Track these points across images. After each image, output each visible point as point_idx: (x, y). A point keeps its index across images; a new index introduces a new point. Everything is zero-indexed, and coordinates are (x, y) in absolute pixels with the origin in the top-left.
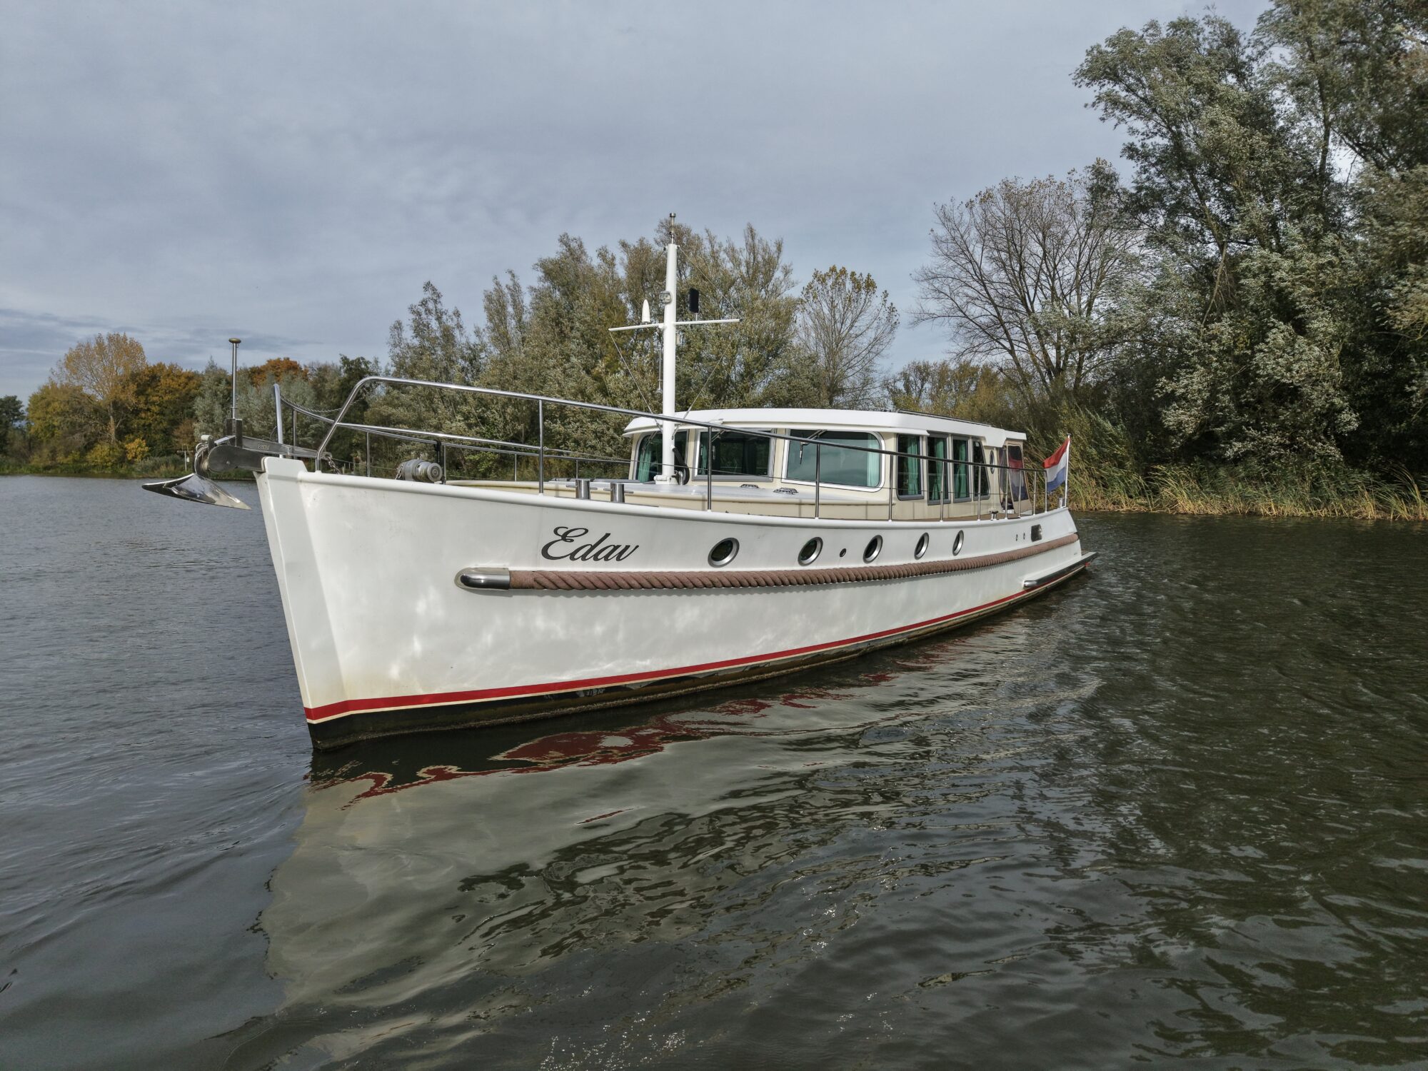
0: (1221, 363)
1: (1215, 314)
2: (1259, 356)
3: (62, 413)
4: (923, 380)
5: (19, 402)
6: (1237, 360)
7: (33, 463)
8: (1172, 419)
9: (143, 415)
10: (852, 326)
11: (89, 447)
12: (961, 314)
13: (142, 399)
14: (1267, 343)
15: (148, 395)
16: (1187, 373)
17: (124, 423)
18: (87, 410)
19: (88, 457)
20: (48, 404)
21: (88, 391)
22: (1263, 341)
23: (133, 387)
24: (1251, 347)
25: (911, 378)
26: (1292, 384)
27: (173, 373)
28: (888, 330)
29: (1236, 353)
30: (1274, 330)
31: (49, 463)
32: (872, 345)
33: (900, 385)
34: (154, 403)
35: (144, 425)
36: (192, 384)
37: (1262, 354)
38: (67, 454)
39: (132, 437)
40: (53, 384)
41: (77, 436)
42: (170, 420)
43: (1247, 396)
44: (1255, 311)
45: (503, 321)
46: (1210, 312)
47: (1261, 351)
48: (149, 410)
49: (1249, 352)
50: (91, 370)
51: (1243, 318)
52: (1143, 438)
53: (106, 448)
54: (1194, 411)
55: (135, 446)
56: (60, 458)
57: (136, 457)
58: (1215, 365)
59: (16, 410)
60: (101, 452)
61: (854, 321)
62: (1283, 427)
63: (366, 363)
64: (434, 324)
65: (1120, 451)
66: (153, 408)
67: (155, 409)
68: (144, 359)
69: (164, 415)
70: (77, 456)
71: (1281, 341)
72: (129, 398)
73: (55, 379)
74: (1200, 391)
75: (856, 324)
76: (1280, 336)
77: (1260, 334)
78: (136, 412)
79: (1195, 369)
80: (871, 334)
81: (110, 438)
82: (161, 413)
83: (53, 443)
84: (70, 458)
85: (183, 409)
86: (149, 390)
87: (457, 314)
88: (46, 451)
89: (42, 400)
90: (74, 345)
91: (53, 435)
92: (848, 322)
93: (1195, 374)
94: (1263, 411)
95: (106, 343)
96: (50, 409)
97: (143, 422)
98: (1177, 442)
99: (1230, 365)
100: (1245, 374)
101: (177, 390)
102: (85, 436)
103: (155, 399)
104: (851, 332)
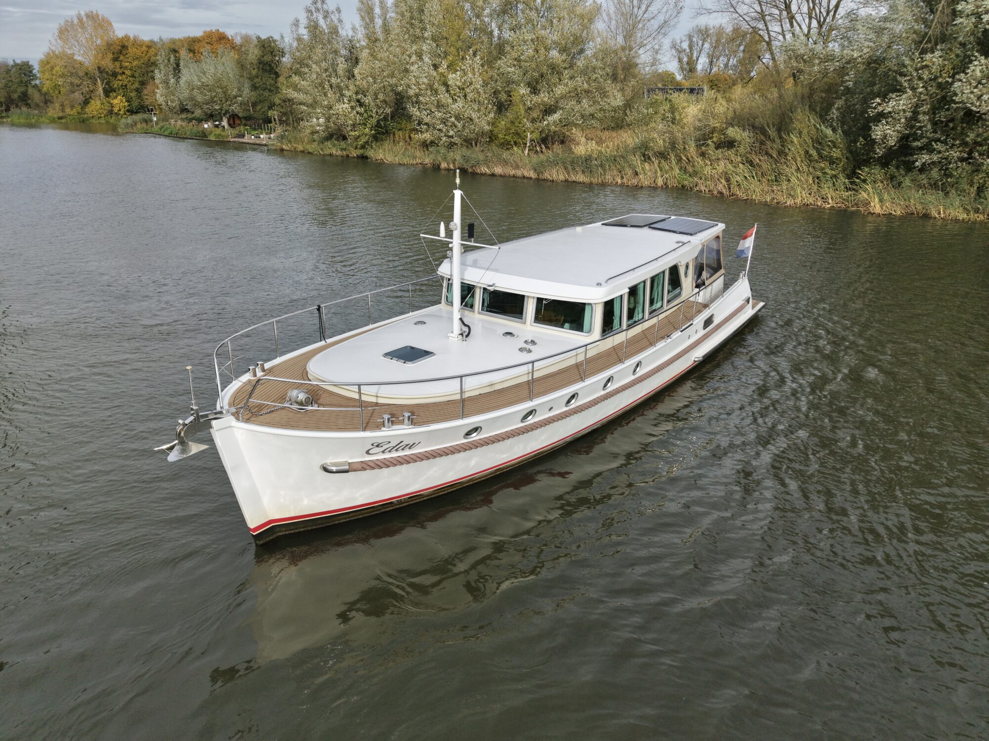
0: (926, 89)
1: (929, 45)
2: (957, 84)
3: (63, 76)
4: (704, 40)
5: (32, 66)
6: (940, 86)
7: (50, 114)
8: (879, 133)
9: (120, 78)
10: (646, 10)
11: (86, 102)
12: (732, 10)
13: (118, 64)
14: (966, 74)
15: (121, 61)
16: (897, 96)
17: (108, 83)
18: (81, 74)
19: (87, 110)
20: (52, 68)
21: (78, 58)
22: (964, 72)
23: (110, 56)
24: (953, 77)
25: (694, 39)
26: (978, 112)
27: (137, 43)
28: (675, 14)
29: (940, 80)
30: (976, 63)
31: (61, 114)
32: (661, 27)
33: (685, 45)
34: (126, 68)
35: (122, 86)
36: (152, 51)
37: (960, 84)
38: (72, 107)
39: (115, 94)
40: (53, 52)
41: (76, 94)
42: (140, 82)
43: (942, 116)
44: (963, 45)
45: (372, 20)
46: (926, 43)
47: (960, 80)
48: (123, 73)
49: (950, 80)
50: (77, 41)
51: (951, 50)
52: (855, 142)
53: (98, 103)
54: (898, 127)
55: (119, 102)
56: (68, 110)
57: (120, 110)
58: (921, 90)
59: (31, 72)
60: (96, 106)
61: (648, 6)
62: (964, 144)
63: (275, 41)
64: (322, 22)
65: (836, 153)
66: (126, 72)
67: (128, 72)
68: (114, 32)
69: (135, 77)
70: (79, 109)
71: (979, 74)
72: (108, 63)
73: (53, 48)
74: (904, 111)
75: (650, 9)
76: (978, 69)
77: (962, 66)
78: (115, 75)
79: (906, 92)
80: (661, 18)
81: (100, 96)
82: (133, 76)
83: (62, 98)
84: (75, 110)
85: (147, 72)
86: (122, 58)
87: (339, 10)
88: (57, 105)
89: (46, 63)
90: (62, 22)
91: (60, 92)
92: (643, 7)
93: (904, 96)
94: (953, 129)
95: (85, 19)
96: (54, 72)
97: (121, 83)
98: (880, 152)
99: (932, 90)
100: (944, 98)
101: (141, 57)
102: (82, 94)
103: (127, 64)
104: (645, 16)
